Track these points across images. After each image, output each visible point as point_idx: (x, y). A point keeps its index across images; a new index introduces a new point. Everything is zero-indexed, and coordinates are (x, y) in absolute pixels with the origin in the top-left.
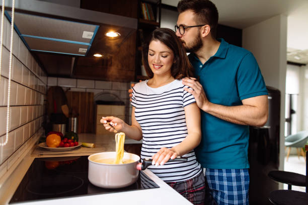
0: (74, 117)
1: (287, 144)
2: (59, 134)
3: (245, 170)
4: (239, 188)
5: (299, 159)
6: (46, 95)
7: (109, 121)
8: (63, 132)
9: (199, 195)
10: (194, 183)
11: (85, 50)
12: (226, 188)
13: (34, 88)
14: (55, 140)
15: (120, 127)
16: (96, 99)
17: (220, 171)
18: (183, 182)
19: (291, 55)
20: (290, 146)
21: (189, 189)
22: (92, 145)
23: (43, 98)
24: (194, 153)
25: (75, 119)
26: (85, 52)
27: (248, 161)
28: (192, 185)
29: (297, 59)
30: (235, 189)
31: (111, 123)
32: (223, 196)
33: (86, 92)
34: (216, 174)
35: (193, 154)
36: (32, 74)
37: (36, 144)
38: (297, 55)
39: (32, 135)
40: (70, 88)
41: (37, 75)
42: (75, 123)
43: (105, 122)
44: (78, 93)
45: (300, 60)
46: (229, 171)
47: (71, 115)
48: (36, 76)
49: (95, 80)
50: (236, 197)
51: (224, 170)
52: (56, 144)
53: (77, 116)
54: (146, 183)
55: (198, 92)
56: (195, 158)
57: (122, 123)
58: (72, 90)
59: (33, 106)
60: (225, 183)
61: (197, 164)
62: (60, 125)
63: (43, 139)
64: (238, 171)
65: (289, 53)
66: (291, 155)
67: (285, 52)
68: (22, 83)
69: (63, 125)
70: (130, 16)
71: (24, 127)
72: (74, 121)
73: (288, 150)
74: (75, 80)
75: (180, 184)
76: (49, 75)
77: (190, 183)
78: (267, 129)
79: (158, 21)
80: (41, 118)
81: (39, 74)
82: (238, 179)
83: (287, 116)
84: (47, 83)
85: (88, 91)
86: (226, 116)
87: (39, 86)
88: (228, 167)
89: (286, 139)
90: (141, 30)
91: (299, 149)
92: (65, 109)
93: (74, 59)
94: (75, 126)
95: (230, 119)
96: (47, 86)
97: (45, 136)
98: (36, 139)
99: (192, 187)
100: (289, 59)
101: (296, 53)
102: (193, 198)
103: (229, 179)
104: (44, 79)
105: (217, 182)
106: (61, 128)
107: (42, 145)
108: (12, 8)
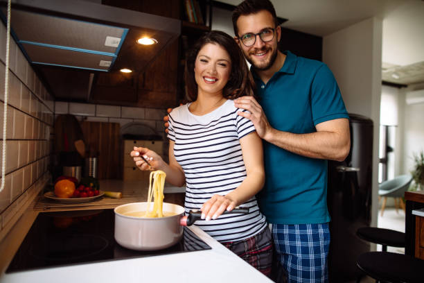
0: (93, 157)
1: (382, 192)
2: (73, 179)
3: (324, 226)
4: (317, 250)
5: (397, 212)
6: (54, 127)
7: (142, 154)
8: (77, 177)
9: (263, 258)
10: (257, 242)
11: (107, 64)
12: (299, 250)
13: (36, 116)
14: (66, 187)
15: (156, 163)
16: (123, 132)
17: (291, 227)
18: (243, 242)
19: (388, 73)
20: (386, 196)
21: (250, 250)
22: (118, 194)
23: (48, 130)
24: (256, 201)
25: (95, 159)
26: (108, 66)
27: (328, 213)
28: (254, 245)
29: (395, 78)
30: (311, 250)
31: (145, 157)
32: (294, 261)
33: (108, 123)
34: (286, 231)
35: (255, 203)
36: (34, 97)
37: (40, 194)
38: (396, 73)
39: (35, 182)
40: (86, 117)
41: (40, 98)
42: (94, 165)
43: (138, 154)
44: (97, 123)
45: (399, 79)
46: (303, 227)
47: (88, 154)
48: (39, 100)
49: (121, 106)
50: (312, 262)
51: (297, 226)
52: (68, 193)
53: (97, 155)
54: (192, 243)
55: (258, 115)
56: (257, 208)
57: (158, 159)
58: (89, 119)
59: (36, 142)
60: (298, 244)
61: (260, 216)
62: (73, 168)
63: (50, 187)
64: (315, 227)
65: (385, 69)
66: (387, 207)
67: (380, 68)
68: (20, 108)
69: (78, 168)
70: (170, 16)
71: (23, 170)
72: (92, 162)
73: (383, 202)
74: (94, 106)
75: (238, 244)
76: (57, 99)
77: (252, 242)
78: (355, 172)
79: (208, 25)
80: (46, 158)
81: (43, 97)
82: (316, 238)
83: (381, 155)
84: (54, 110)
85: (112, 120)
86: (296, 147)
87: (44, 114)
88: (302, 222)
89: (380, 186)
90: (184, 37)
91: (398, 200)
92: (80, 147)
93: (92, 75)
94: (94, 169)
95: (301, 151)
96: (54, 114)
97: (51, 184)
98: (40, 187)
99: (254, 247)
100: (385, 78)
101: (393, 70)
102: (256, 261)
103: (304, 238)
104: (50, 104)
105: (287, 243)
106: (75, 171)
107: (49, 195)
108: (7, 3)
